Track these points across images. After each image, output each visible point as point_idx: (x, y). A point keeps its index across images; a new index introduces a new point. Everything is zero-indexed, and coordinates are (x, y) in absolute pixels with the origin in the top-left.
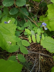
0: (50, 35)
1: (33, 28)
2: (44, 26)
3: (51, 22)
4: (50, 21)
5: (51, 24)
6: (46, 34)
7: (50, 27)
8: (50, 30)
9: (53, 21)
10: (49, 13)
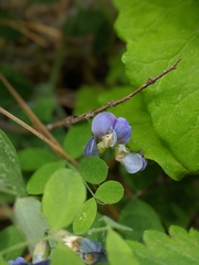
0: (176, 210)
1: (27, 175)
2: (109, 139)
3: (163, 105)
4: (155, 97)
5: (166, 117)
6: (144, 211)
7: (165, 144)
8: (171, 167)
9: (177, 91)
10: (130, 43)
